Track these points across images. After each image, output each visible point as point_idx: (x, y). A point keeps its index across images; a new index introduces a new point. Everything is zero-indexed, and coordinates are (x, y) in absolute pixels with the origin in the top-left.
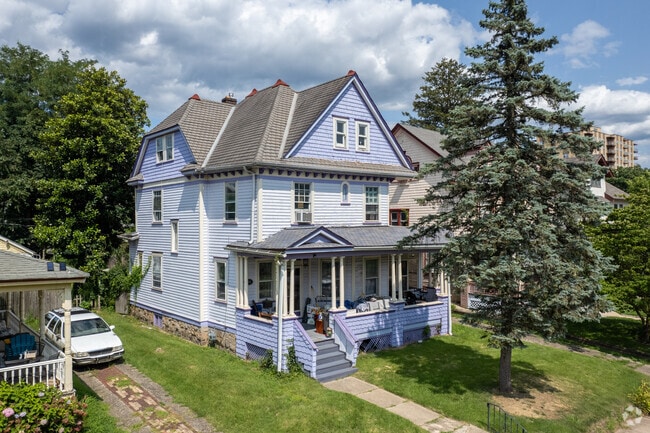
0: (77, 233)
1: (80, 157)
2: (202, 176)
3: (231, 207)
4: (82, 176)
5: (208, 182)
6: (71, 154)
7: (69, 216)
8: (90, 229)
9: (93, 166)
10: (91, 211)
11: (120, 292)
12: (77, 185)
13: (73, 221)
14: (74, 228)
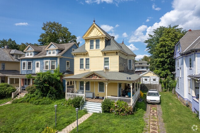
0: (163, 71)
1: (163, 52)
2: (184, 54)
3: (191, 64)
4: (163, 57)
5: (186, 56)
6: (161, 52)
7: (161, 67)
8: (166, 71)
9: (166, 54)
10: (166, 66)
11: (173, 87)
12: (162, 60)
13: (162, 68)
14: (162, 70)
